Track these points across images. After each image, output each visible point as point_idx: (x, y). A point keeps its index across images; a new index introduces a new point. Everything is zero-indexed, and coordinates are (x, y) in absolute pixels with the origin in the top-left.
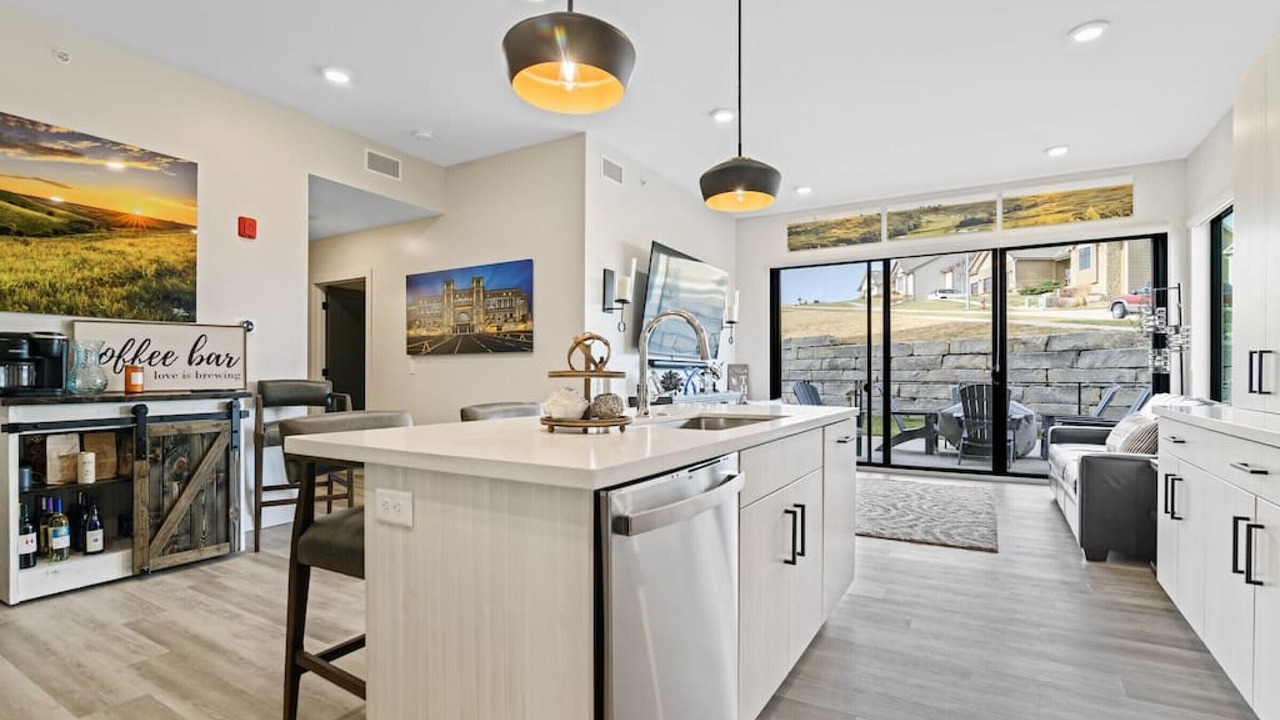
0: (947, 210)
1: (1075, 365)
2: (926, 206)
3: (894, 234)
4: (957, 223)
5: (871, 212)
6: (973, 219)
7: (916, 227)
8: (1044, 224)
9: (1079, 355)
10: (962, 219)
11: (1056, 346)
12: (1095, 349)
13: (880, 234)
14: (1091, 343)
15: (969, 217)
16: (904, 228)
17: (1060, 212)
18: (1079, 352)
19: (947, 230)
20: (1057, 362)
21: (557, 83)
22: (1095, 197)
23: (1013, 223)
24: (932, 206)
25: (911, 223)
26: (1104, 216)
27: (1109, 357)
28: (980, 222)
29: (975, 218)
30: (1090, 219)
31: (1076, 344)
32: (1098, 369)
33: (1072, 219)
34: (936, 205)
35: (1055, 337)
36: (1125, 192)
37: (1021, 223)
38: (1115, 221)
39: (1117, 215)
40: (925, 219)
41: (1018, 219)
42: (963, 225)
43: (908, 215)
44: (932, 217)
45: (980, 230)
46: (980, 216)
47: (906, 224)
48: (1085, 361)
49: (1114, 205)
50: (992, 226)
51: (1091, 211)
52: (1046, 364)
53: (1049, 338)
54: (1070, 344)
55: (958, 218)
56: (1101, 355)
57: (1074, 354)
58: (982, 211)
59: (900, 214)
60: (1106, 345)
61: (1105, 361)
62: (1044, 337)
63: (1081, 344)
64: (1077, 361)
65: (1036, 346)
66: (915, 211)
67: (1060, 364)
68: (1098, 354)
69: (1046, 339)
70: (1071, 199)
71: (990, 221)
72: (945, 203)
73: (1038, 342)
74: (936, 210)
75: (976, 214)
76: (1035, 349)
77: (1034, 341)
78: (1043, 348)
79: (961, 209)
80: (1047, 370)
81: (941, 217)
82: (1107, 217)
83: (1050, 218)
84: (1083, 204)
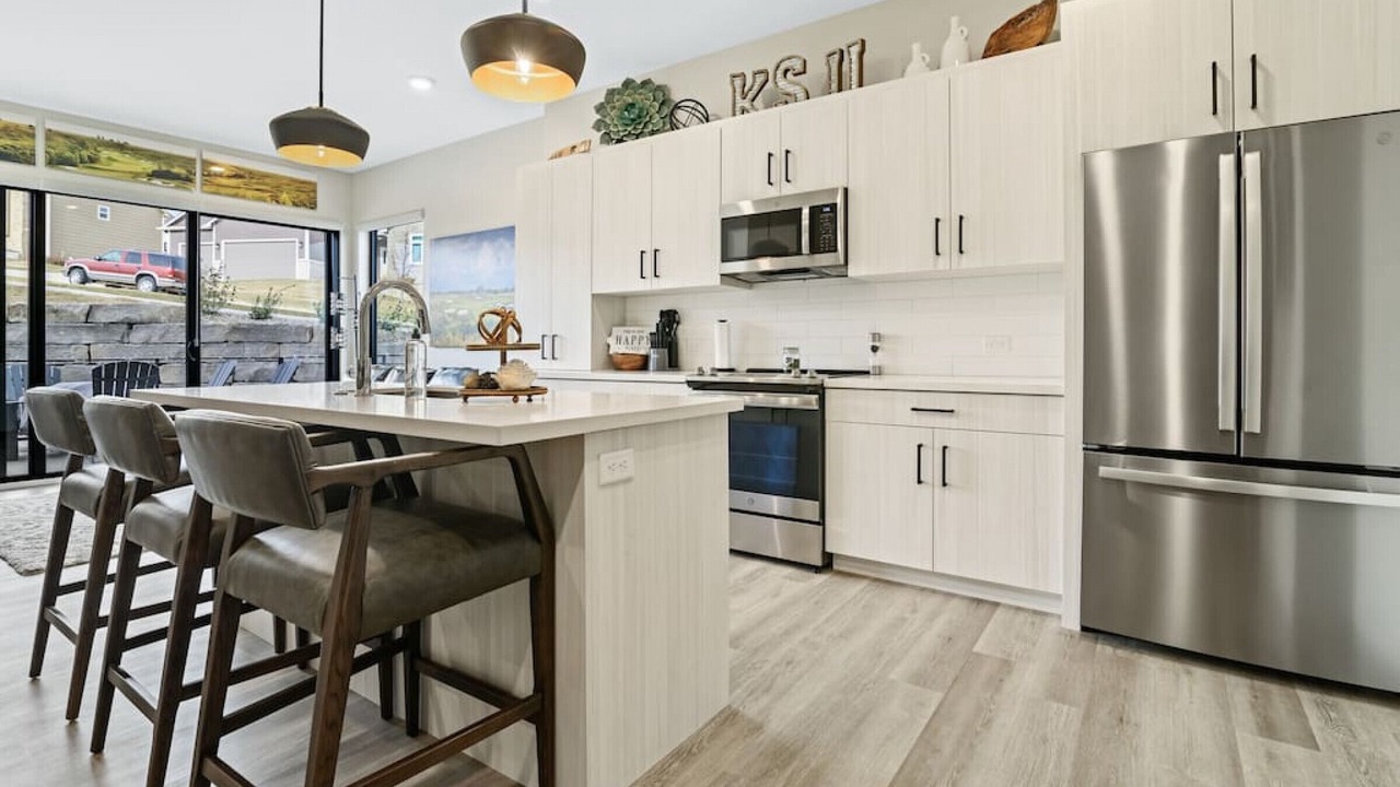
0: (137, 152)
1: (126, 340)
2: (107, 138)
3: (55, 162)
4: (150, 171)
5: (23, 121)
6: (168, 172)
7: (92, 160)
8: (244, 197)
9: (131, 328)
10: (156, 168)
11: (101, 317)
12: (150, 323)
13: (33, 155)
14: (145, 315)
15: (164, 168)
16: (75, 156)
17: (258, 190)
18: (131, 325)
19: (135, 176)
20: (102, 336)
21: (512, 73)
22: (289, 185)
23: (214, 189)
24: (115, 140)
25: (85, 153)
26: (295, 204)
27: (167, 332)
28: (176, 177)
29: (172, 171)
30: (284, 204)
31: (127, 315)
32: (155, 343)
33: (269, 199)
34: (122, 142)
35: (98, 306)
36: (311, 188)
37: (223, 190)
38: (302, 211)
39: (305, 205)
40: (105, 154)
41: (218, 185)
42: (156, 175)
43: (82, 143)
44: (115, 155)
45: (177, 187)
46: (176, 170)
47: (75, 152)
48: (138, 335)
49: (303, 196)
50: (189, 185)
51: (284, 196)
52: (87, 338)
53: (91, 307)
54: (120, 316)
55: (150, 166)
56: (158, 330)
57: (125, 326)
58: (179, 166)
59: (67, 136)
60: (163, 318)
61: (162, 336)
62: (84, 306)
63: (134, 316)
64: (128, 335)
65: (73, 315)
66: (92, 140)
67: (106, 338)
68: (155, 328)
69: (88, 308)
70: (268, 180)
71: (188, 180)
72: (133, 142)
73: (77, 311)
74: (122, 147)
75: (173, 167)
76: (71, 319)
77: (70, 309)
78: (83, 318)
79: (154, 156)
80: (89, 345)
81: (127, 158)
82: (297, 206)
83: (249, 193)
84: (278, 188)
